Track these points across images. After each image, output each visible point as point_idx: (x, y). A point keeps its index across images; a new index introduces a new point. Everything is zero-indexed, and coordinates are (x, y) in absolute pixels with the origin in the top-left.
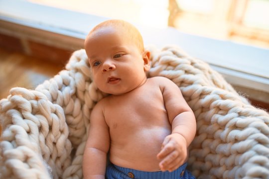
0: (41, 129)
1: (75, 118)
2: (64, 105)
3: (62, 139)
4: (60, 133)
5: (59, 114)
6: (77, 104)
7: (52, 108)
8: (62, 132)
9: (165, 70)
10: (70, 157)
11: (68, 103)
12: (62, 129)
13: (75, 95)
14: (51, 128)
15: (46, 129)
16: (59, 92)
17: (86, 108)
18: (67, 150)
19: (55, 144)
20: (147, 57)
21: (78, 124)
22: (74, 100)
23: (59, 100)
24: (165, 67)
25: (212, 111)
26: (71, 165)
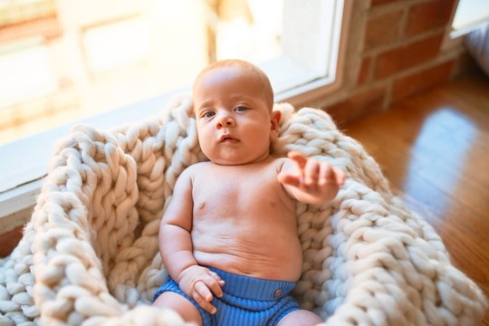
0: (100, 181)
1: (152, 182)
2: (140, 161)
3: (126, 205)
4: (125, 195)
5: (129, 169)
6: (160, 164)
7: (121, 158)
8: (129, 194)
9: (293, 143)
10: (132, 235)
11: (147, 159)
12: (129, 190)
13: (161, 151)
14: (114, 185)
15: (107, 184)
16: (139, 140)
17: (170, 171)
18: (130, 223)
19: (114, 207)
20: (275, 121)
21: (155, 191)
22: (157, 159)
23: (135, 152)
24: (294, 138)
25: (341, 213)
26: (131, 245)
